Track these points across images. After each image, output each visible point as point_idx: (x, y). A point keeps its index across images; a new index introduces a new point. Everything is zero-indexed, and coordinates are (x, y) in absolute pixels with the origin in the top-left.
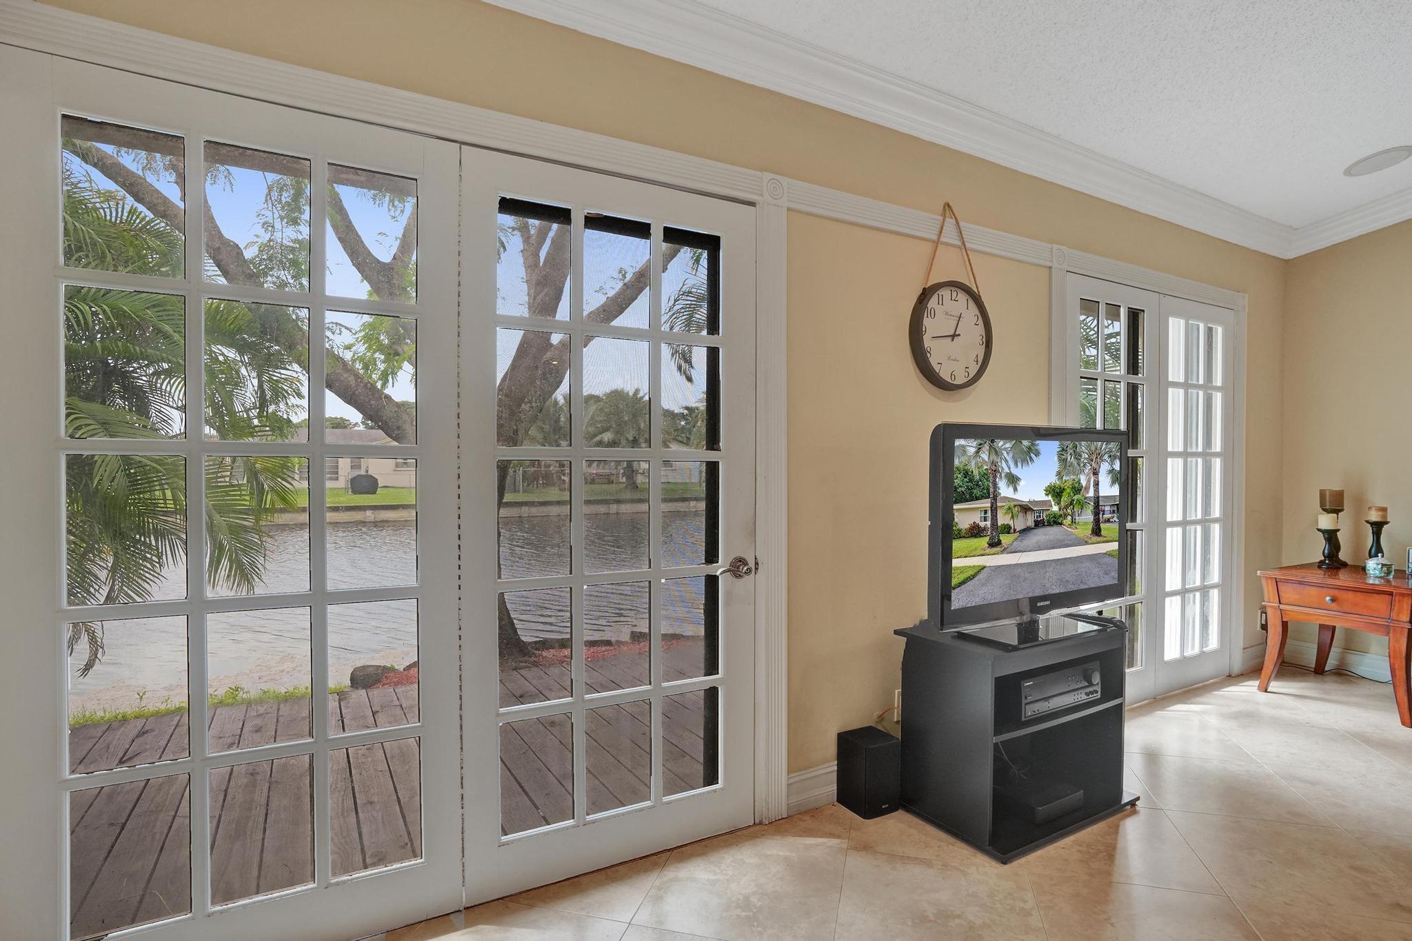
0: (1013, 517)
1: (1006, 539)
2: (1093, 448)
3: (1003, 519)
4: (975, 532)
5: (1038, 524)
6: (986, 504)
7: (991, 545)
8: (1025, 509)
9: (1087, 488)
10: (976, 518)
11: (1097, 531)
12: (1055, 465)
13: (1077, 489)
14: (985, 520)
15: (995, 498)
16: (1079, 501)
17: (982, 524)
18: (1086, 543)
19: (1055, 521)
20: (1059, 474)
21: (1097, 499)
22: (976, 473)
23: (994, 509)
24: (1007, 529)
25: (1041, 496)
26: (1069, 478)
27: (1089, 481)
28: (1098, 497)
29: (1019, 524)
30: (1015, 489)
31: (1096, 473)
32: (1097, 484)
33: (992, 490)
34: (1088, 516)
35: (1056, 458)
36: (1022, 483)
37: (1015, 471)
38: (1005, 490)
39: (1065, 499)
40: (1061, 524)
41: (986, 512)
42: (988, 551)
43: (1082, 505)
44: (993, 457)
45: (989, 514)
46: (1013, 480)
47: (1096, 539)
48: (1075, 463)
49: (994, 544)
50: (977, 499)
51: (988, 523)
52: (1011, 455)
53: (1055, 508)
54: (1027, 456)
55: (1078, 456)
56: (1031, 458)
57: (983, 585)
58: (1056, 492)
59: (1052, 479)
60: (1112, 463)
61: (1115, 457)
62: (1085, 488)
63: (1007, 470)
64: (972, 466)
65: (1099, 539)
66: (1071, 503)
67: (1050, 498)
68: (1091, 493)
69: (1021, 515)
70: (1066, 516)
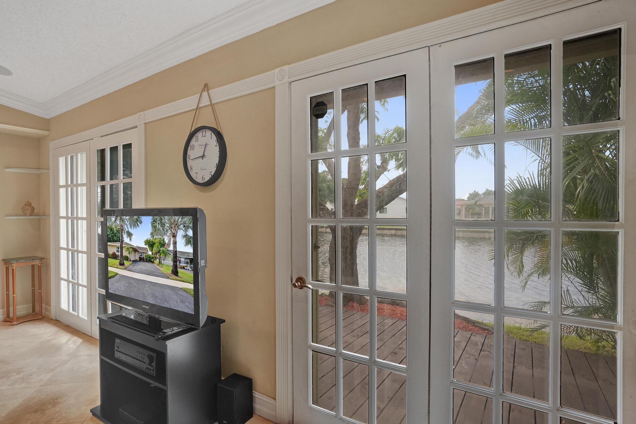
0: (129, 253)
1: (126, 263)
2: (172, 221)
3: (125, 253)
5: (141, 259)
6: (118, 244)
8: (135, 250)
9: (169, 245)
11: (175, 272)
12: (150, 229)
13: (163, 244)
14: (118, 252)
15: (122, 242)
16: (163, 252)
17: (117, 253)
18: (168, 278)
19: (150, 260)
20: (152, 234)
21: (175, 253)
22: (115, 230)
23: (122, 248)
24: (127, 259)
25: (143, 245)
26: (158, 237)
27: (170, 240)
28: (176, 251)
29: (133, 257)
30: (131, 240)
31: (174, 236)
32: (175, 243)
33: (121, 238)
34: (169, 262)
35: (150, 225)
36: (134, 237)
37: (130, 230)
38: (126, 239)
39: (155, 249)
40: (153, 262)
41: (118, 248)
42: (119, 266)
43: (166, 254)
44: (122, 223)
45: (120, 249)
46: (130, 235)
47: (174, 277)
48: (161, 229)
49: (122, 264)
50: (115, 241)
51: (119, 253)
52: (129, 222)
53: (150, 253)
54: (136, 223)
55: (163, 225)
56: (138, 224)
57: (117, 282)
58: (151, 244)
59: (149, 237)
60: (186, 231)
61: (188, 227)
62: (168, 244)
63: (127, 230)
64: (113, 227)
65: (177, 278)
66: (159, 252)
67: (147, 247)
68: (171, 248)
69: (133, 253)
70: (156, 258)
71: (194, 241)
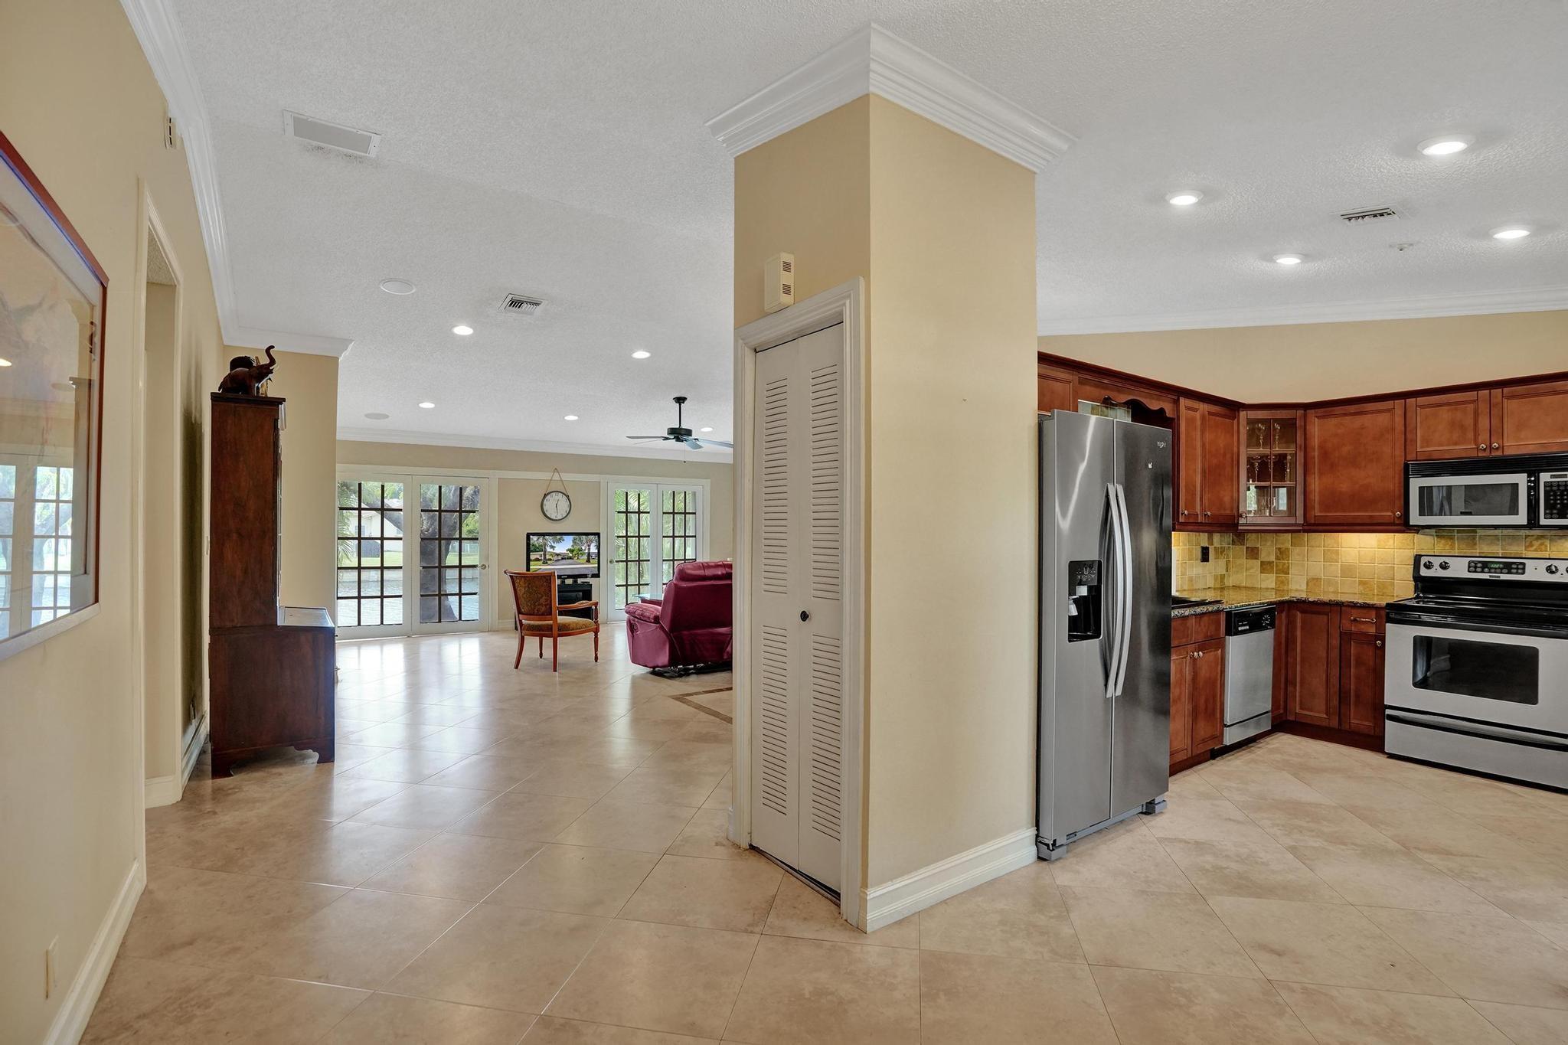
0: (553, 556)
1: (549, 562)
3: (548, 557)
4: (537, 560)
5: (562, 559)
6: (542, 553)
8: (558, 555)
9: (585, 550)
10: (540, 556)
11: (588, 561)
12: (572, 544)
13: (579, 549)
15: (545, 551)
16: (580, 553)
17: (542, 558)
18: (583, 564)
19: (570, 558)
20: (573, 546)
21: (589, 554)
23: (545, 555)
24: (551, 559)
25: (565, 552)
26: (577, 547)
29: (555, 558)
30: (554, 549)
31: (589, 546)
32: (589, 549)
33: (545, 549)
34: (585, 557)
35: (572, 541)
36: (557, 547)
37: (553, 544)
38: (549, 549)
39: (576, 552)
40: (574, 558)
41: (543, 555)
42: (544, 564)
44: (546, 540)
46: (553, 547)
48: (579, 542)
49: (546, 563)
50: (540, 551)
52: (553, 540)
53: (571, 555)
55: (579, 540)
56: (560, 541)
58: (571, 551)
59: (570, 547)
64: (538, 543)
65: (588, 563)
68: (587, 551)
69: (556, 556)
70: (576, 556)
71: (599, 548)
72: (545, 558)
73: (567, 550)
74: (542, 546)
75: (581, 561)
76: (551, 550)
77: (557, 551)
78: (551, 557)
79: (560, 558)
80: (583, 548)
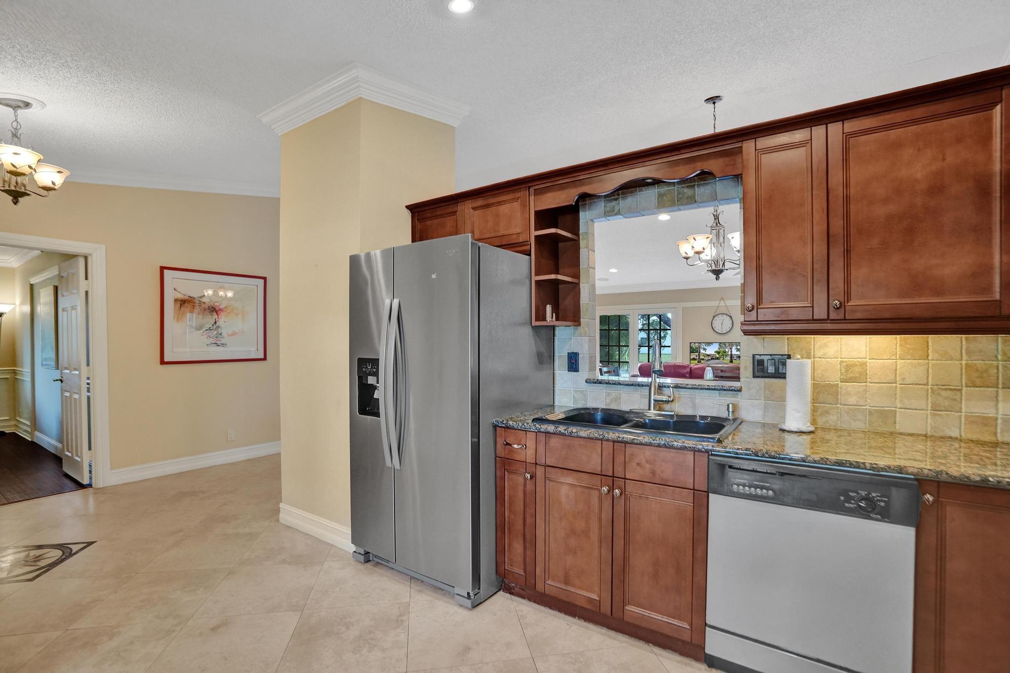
1: (702, 361)
4: (695, 359)
5: (712, 359)
6: (697, 354)
7: (698, 362)
8: (708, 355)
9: (728, 352)
10: (694, 357)
11: (731, 361)
15: (699, 353)
19: (718, 359)
21: (731, 356)
23: (699, 355)
24: (703, 359)
26: (722, 350)
27: (729, 351)
29: (707, 358)
31: (731, 349)
32: (731, 351)
34: (729, 358)
38: (702, 351)
53: (718, 356)
58: (718, 353)
59: (717, 350)
68: (730, 353)
72: (699, 358)
73: (715, 352)
74: (697, 348)
75: (725, 361)
76: (704, 352)
77: (708, 352)
78: (703, 357)
79: (710, 358)
80: (727, 350)
